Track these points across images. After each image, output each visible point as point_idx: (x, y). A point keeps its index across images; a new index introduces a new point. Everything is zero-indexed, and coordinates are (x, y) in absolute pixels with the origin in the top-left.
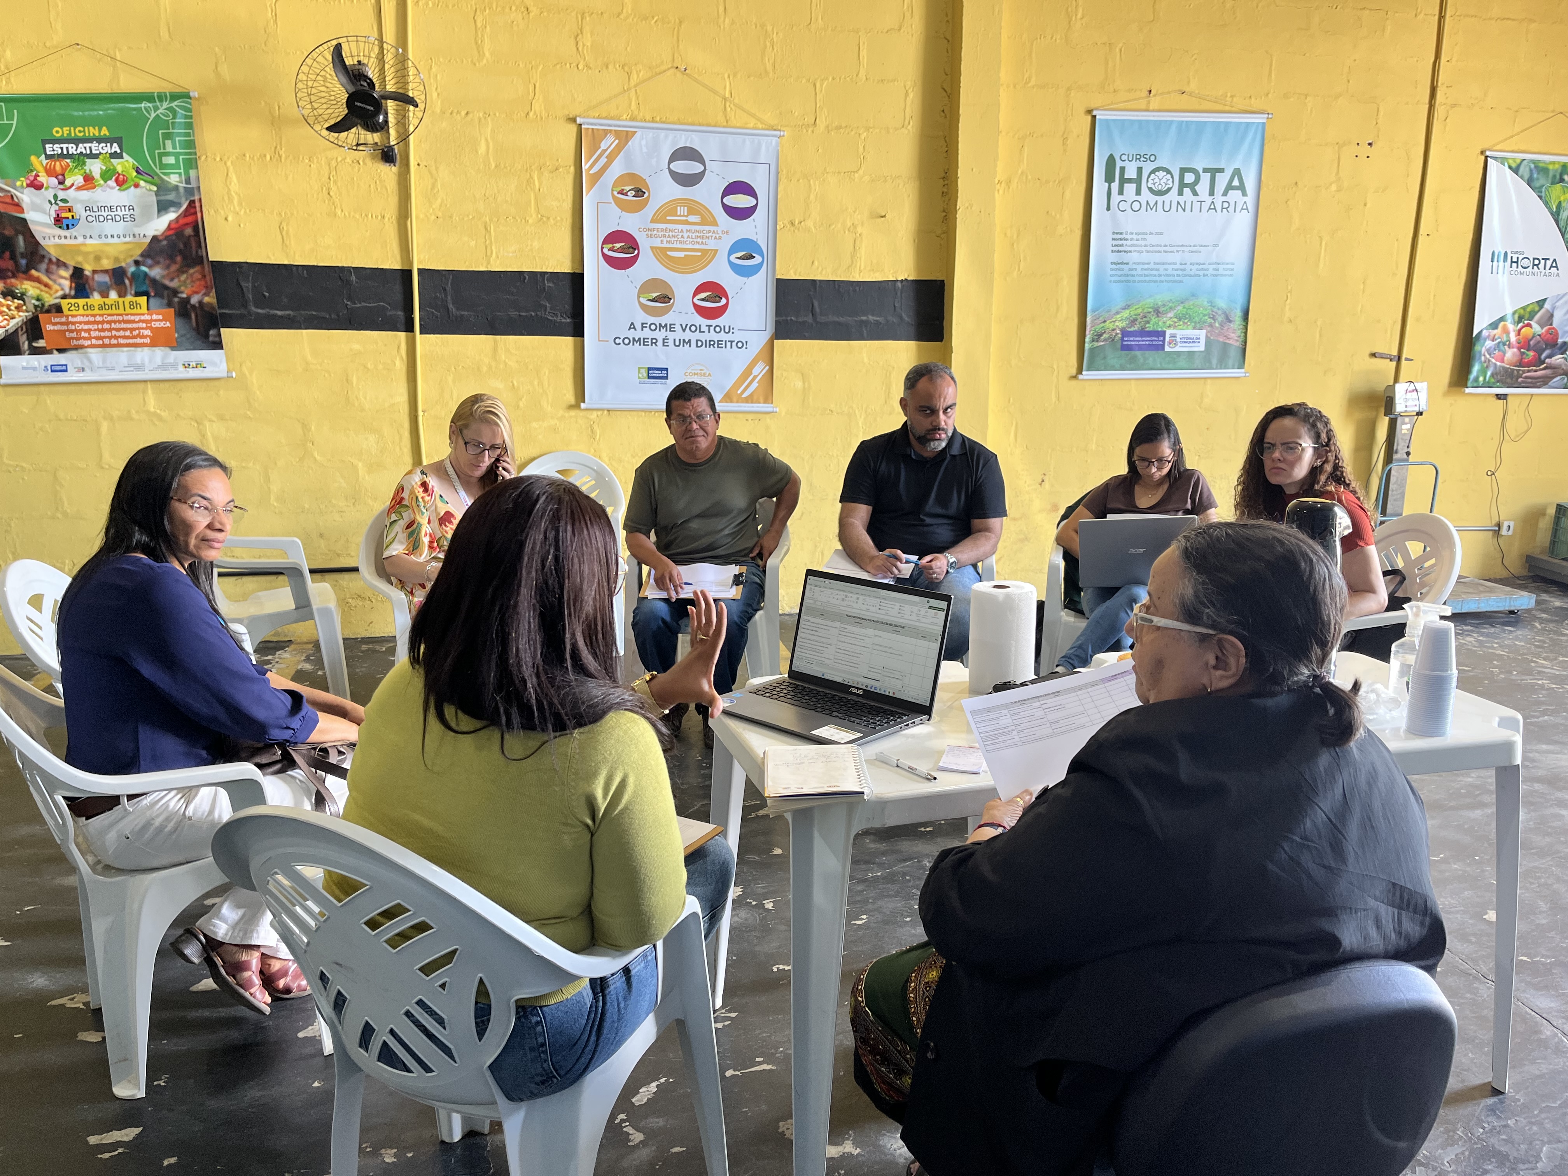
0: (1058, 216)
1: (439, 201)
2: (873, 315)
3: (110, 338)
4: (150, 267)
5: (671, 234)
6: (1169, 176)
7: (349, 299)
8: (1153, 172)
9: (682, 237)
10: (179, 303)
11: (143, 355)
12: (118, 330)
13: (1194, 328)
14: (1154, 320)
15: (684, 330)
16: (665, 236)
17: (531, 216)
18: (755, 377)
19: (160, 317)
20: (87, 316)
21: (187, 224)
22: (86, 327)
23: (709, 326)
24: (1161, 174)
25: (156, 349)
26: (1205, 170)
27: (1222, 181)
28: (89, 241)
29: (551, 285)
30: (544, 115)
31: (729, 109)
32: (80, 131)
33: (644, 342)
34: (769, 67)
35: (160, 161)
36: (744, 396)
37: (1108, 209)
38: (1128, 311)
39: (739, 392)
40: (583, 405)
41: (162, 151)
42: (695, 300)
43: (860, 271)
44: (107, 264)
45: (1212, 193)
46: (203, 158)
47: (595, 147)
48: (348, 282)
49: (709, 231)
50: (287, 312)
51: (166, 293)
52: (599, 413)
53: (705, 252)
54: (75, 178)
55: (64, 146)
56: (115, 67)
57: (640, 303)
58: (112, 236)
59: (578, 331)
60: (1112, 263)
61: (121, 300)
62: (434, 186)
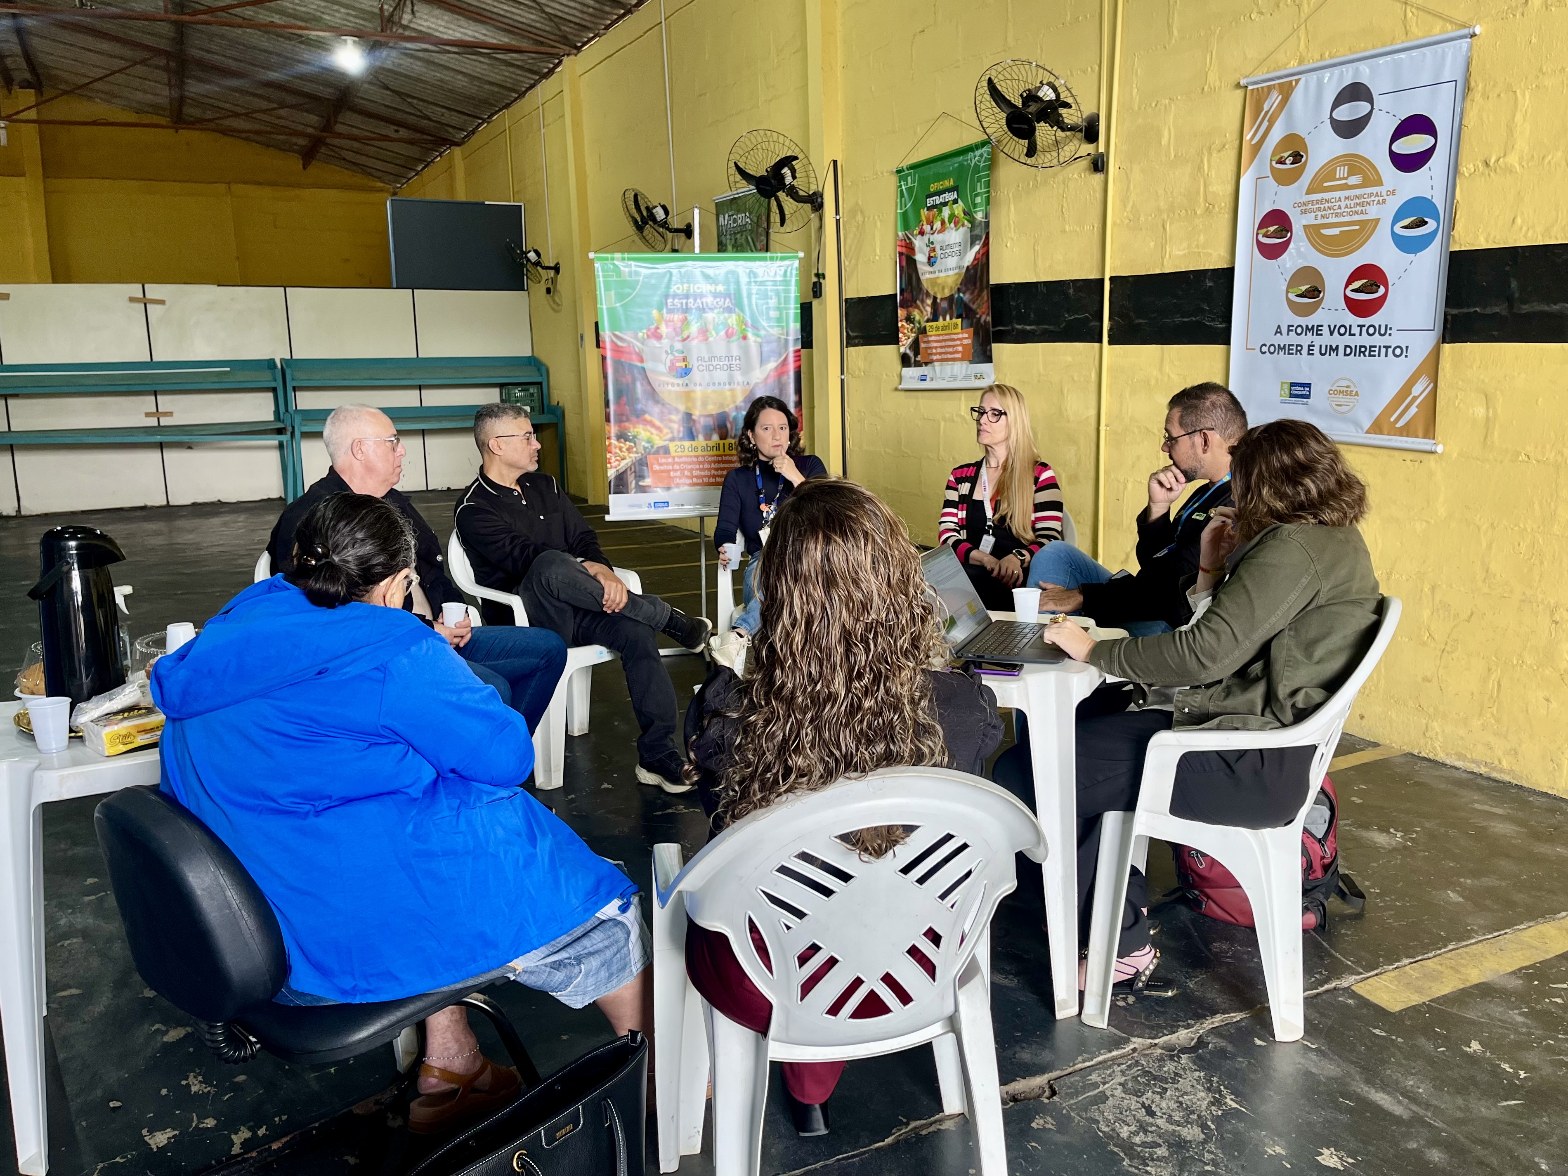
1: (1131, 203)
3: (945, 353)
4: (964, 293)
5: (1327, 205)
7: (1068, 312)
9: (1340, 207)
10: (976, 322)
11: (957, 367)
12: (950, 347)
15: (1332, 333)
17: (1200, 206)
18: (1415, 398)
19: (967, 335)
21: (982, 255)
22: (935, 345)
23: (1361, 326)
25: (963, 362)
28: (941, 274)
29: (1211, 284)
31: (1409, 16)
32: (939, 185)
33: (1289, 350)
35: (975, 201)
36: (1398, 425)
39: (1392, 419)
41: (976, 192)
42: (1348, 292)
44: (947, 293)
47: (1258, 109)
48: (1068, 296)
49: (1372, 194)
51: (970, 314)
53: (1364, 224)
54: (937, 225)
55: (935, 198)
56: (961, 127)
57: (1289, 301)
58: (950, 269)
59: (1225, 337)
61: (951, 322)
62: (1128, 188)
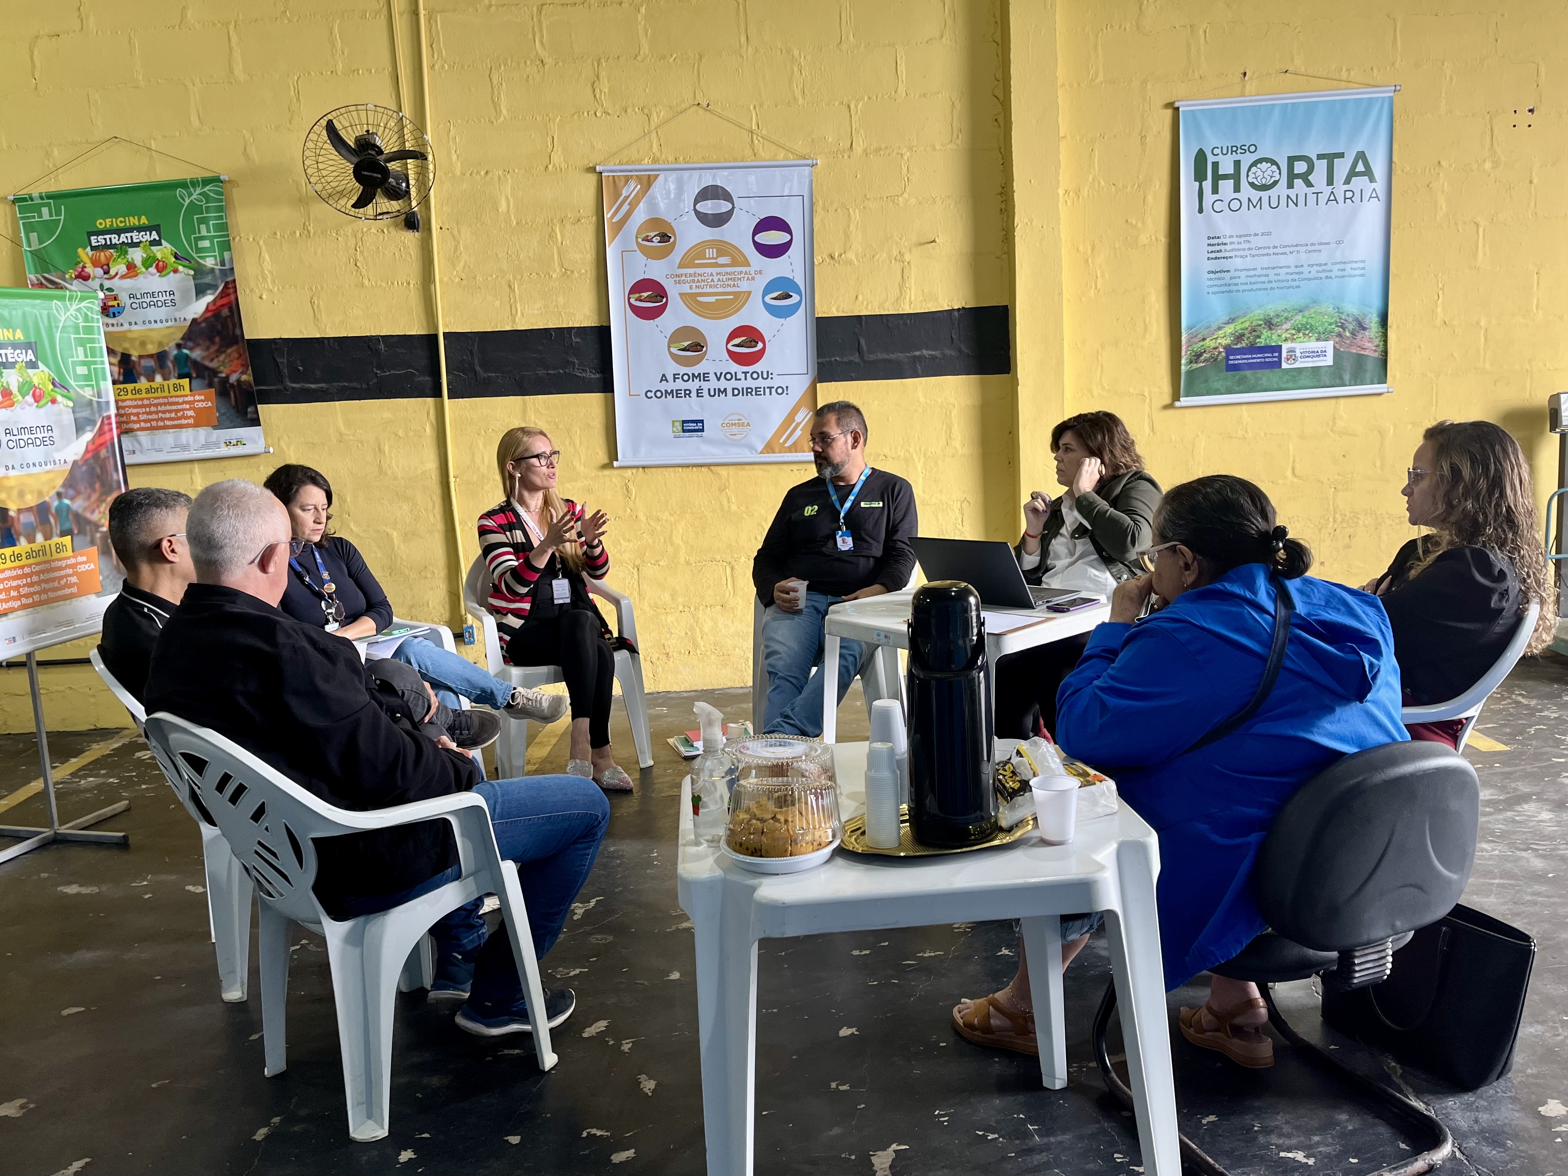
0: (1140, 224)
1: (462, 263)
2: (927, 349)
3: (157, 420)
4: (191, 349)
5: (700, 278)
6: (1274, 167)
7: (379, 367)
8: (1254, 164)
9: (712, 280)
10: (219, 382)
11: (187, 435)
12: (164, 412)
13: (1318, 340)
14: (1266, 333)
15: (719, 379)
16: (693, 281)
17: (555, 271)
18: (798, 424)
19: (202, 397)
20: (136, 400)
21: (223, 306)
22: (135, 411)
23: (746, 373)
24: (1264, 165)
25: (199, 429)
26: (1320, 157)
27: (1342, 168)
28: (134, 327)
29: (578, 340)
30: (564, 166)
31: (756, 142)
32: (121, 222)
33: (677, 394)
34: (798, 93)
35: (196, 245)
36: (786, 445)
37: (1201, 211)
38: (1232, 326)
39: (781, 441)
40: (615, 464)
41: (198, 235)
42: (730, 347)
43: (911, 303)
44: (152, 349)
45: (1330, 181)
46: (237, 238)
47: (617, 194)
48: (377, 352)
49: (741, 272)
50: (320, 385)
51: (206, 373)
52: (634, 471)
53: (737, 295)
54: (119, 267)
55: (107, 237)
56: (151, 157)
57: (672, 354)
58: (156, 322)
59: (607, 386)
60: (1209, 272)
61: (166, 383)
62: (456, 248)
